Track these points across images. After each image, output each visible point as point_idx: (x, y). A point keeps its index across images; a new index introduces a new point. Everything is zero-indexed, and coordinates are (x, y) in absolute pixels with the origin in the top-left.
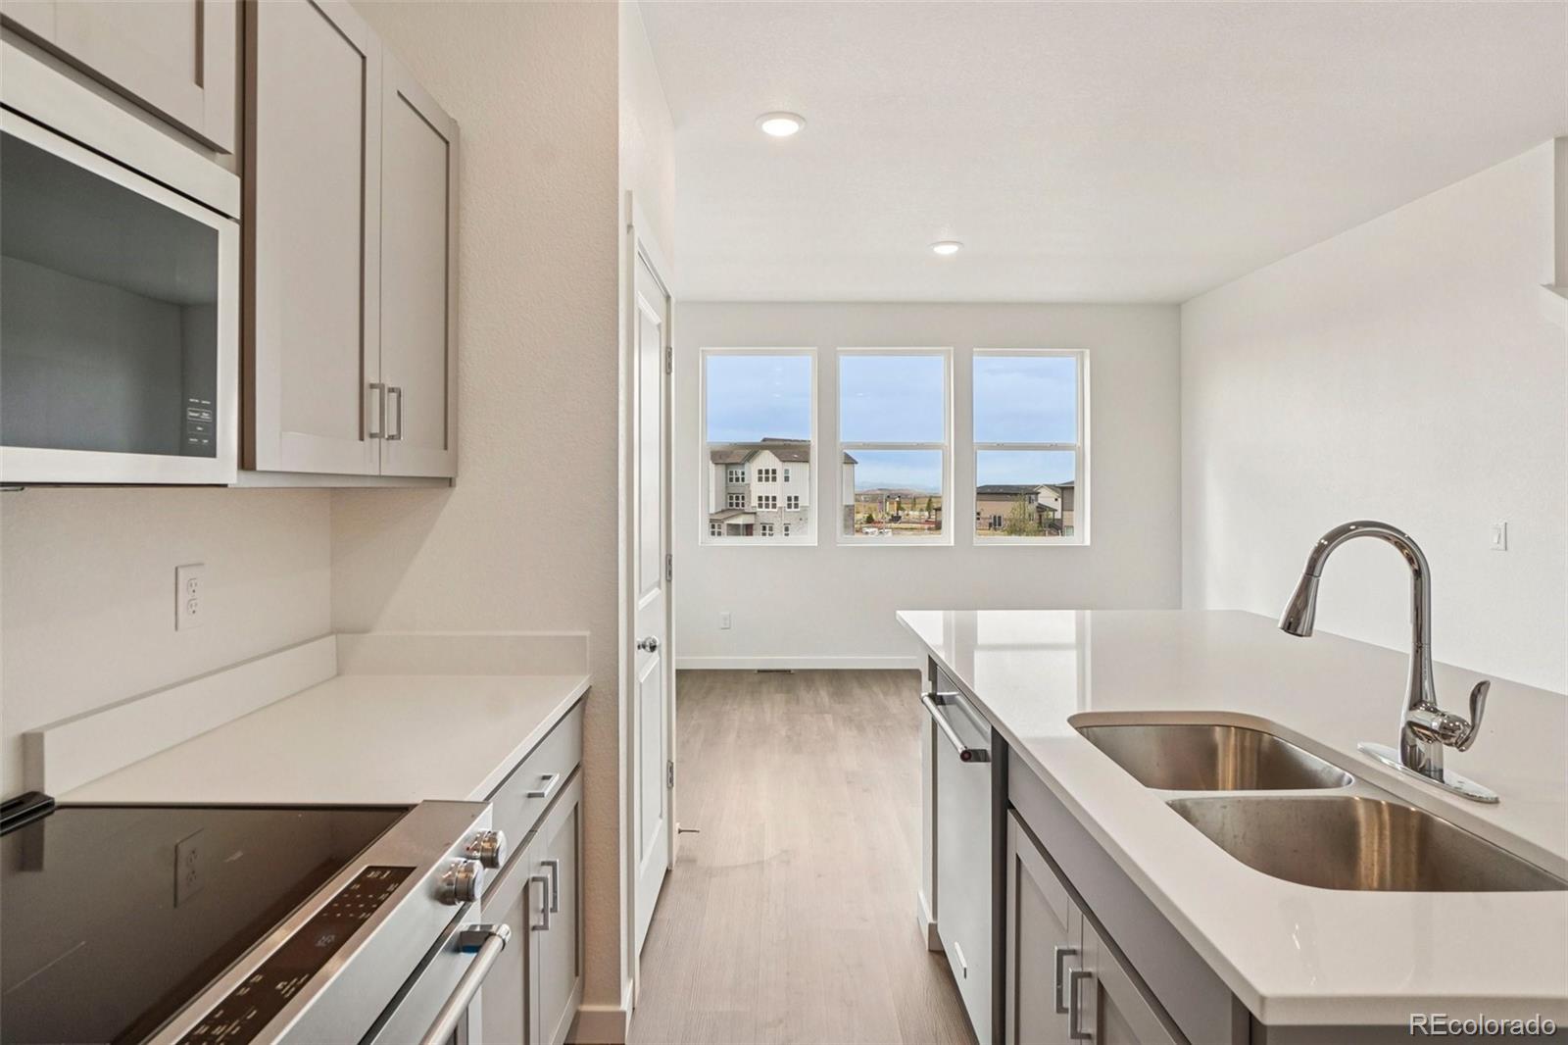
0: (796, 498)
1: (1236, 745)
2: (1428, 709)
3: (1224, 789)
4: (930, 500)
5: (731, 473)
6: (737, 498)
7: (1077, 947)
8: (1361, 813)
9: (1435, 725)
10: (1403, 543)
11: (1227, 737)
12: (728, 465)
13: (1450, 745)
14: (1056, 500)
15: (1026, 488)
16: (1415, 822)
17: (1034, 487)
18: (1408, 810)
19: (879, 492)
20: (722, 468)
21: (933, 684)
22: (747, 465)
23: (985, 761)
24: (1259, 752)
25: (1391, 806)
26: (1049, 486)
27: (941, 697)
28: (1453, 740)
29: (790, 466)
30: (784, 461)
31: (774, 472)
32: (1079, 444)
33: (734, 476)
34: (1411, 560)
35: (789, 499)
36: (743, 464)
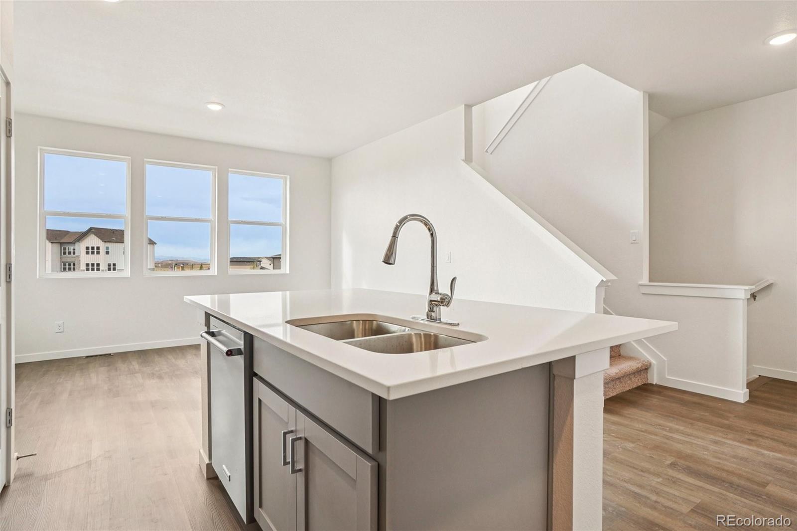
0: (114, 265)
1: (362, 329)
2: (436, 293)
3: (358, 337)
4: (201, 266)
5: (65, 249)
6: (70, 265)
7: (293, 429)
8: (414, 339)
9: (439, 299)
10: (426, 223)
11: (358, 326)
12: (61, 244)
13: (443, 306)
14: (270, 264)
15: (255, 258)
16: (432, 339)
17: (259, 258)
18: (430, 335)
19: (170, 262)
20: (57, 247)
21: (207, 328)
22: (77, 245)
23: (240, 354)
24: (372, 329)
25: (425, 335)
26: (267, 258)
27: (213, 332)
28: (445, 303)
29: (108, 245)
30: (105, 242)
31: (98, 248)
32: (284, 223)
33: (67, 251)
34: (429, 230)
35: (109, 265)
36: (74, 243)
